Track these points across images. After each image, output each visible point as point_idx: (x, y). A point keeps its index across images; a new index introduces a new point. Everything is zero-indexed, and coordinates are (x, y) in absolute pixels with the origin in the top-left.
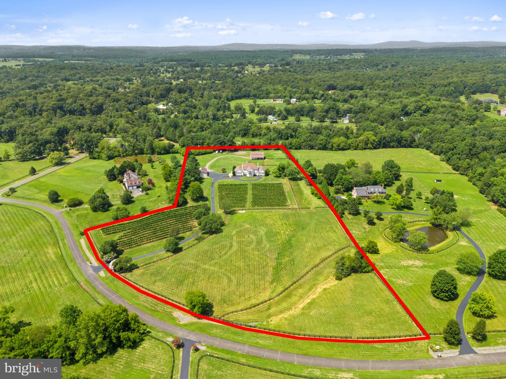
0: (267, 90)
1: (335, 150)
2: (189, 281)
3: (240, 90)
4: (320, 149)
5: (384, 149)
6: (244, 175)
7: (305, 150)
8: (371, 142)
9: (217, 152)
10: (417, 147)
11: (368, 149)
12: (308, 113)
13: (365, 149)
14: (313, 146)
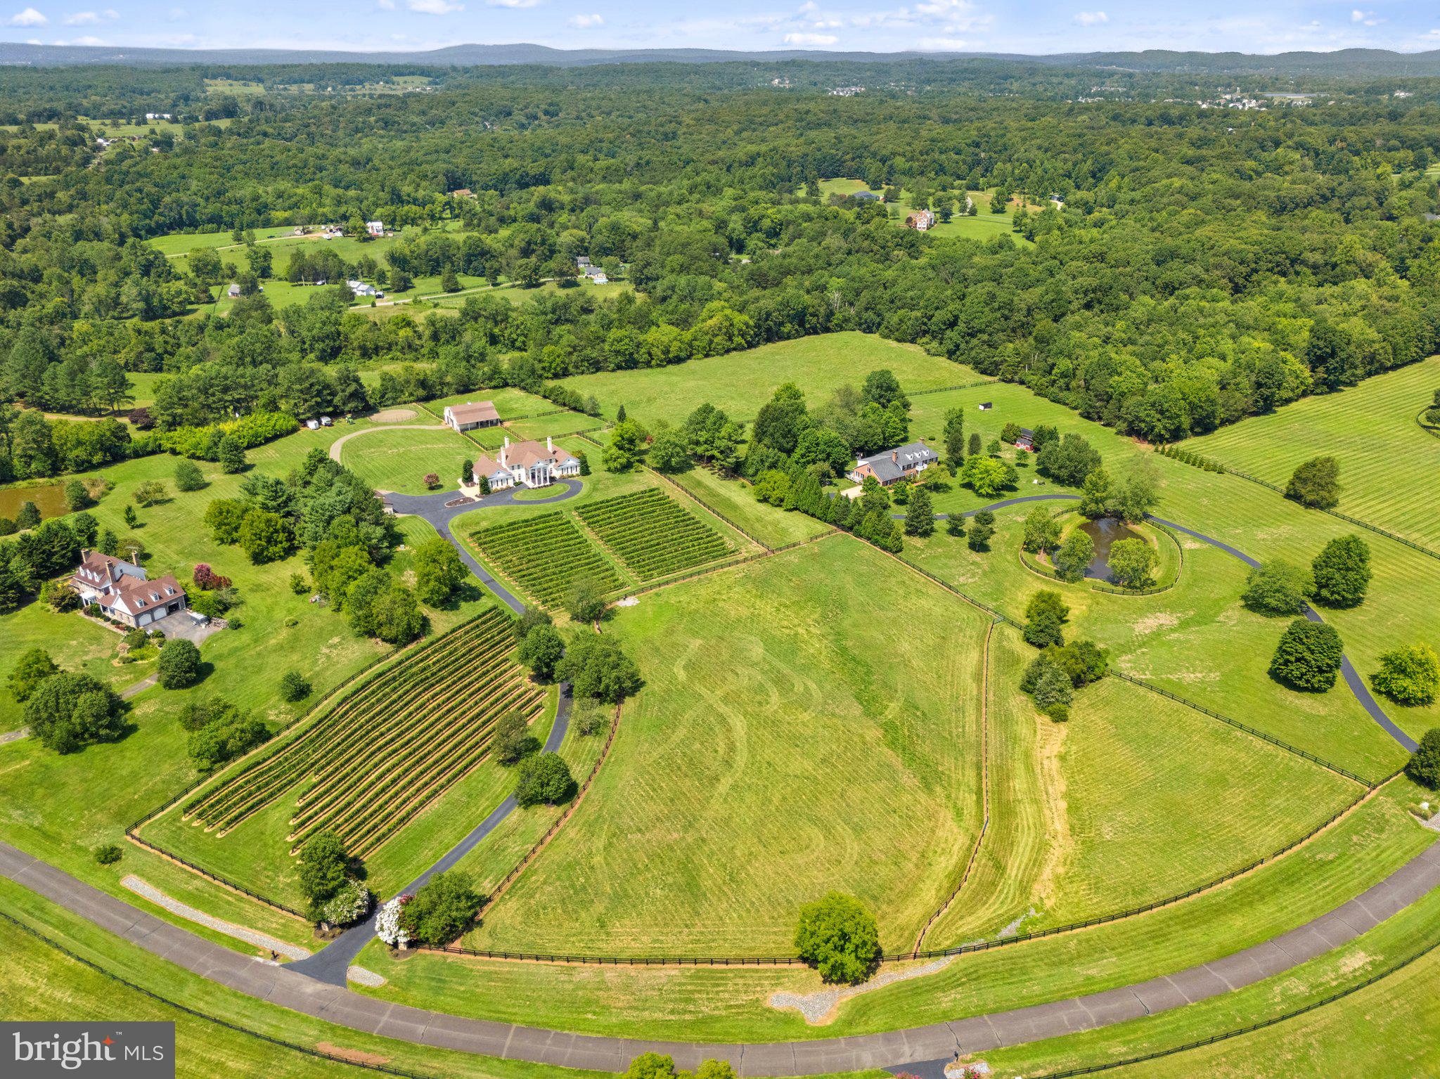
0: (256, 198)
1: (658, 366)
2: (711, 876)
3: (156, 203)
4: (619, 367)
5: (770, 345)
6: (517, 484)
7: (580, 377)
8: (740, 330)
9: (312, 424)
10: (840, 328)
11: (735, 349)
12: (470, 262)
13: (728, 351)
14: (598, 362)
